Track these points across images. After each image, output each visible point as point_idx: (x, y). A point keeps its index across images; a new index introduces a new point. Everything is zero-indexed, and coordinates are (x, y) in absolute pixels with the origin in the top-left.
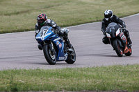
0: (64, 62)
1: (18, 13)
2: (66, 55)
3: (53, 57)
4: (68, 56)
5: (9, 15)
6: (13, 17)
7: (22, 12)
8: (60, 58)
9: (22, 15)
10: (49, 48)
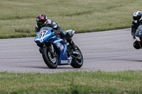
0: (70, 66)
1: (79, 14)
2: (70, 58)
3: (54, 60)
4: (73, 60)
5: (71, 15)
6: (74, 18)
7: (84, 13)
8: (62, 62)
9: (84, 16)
10: (49, 50)
